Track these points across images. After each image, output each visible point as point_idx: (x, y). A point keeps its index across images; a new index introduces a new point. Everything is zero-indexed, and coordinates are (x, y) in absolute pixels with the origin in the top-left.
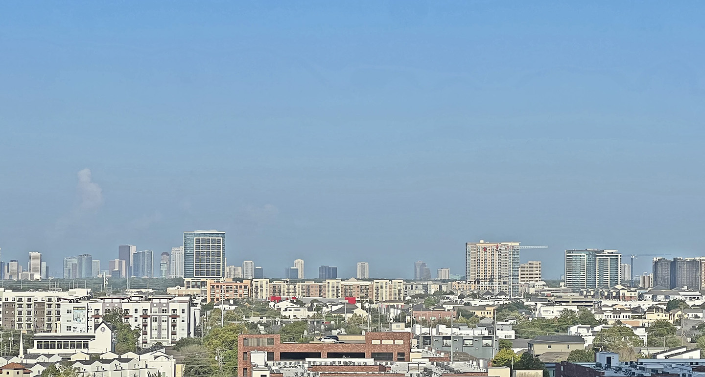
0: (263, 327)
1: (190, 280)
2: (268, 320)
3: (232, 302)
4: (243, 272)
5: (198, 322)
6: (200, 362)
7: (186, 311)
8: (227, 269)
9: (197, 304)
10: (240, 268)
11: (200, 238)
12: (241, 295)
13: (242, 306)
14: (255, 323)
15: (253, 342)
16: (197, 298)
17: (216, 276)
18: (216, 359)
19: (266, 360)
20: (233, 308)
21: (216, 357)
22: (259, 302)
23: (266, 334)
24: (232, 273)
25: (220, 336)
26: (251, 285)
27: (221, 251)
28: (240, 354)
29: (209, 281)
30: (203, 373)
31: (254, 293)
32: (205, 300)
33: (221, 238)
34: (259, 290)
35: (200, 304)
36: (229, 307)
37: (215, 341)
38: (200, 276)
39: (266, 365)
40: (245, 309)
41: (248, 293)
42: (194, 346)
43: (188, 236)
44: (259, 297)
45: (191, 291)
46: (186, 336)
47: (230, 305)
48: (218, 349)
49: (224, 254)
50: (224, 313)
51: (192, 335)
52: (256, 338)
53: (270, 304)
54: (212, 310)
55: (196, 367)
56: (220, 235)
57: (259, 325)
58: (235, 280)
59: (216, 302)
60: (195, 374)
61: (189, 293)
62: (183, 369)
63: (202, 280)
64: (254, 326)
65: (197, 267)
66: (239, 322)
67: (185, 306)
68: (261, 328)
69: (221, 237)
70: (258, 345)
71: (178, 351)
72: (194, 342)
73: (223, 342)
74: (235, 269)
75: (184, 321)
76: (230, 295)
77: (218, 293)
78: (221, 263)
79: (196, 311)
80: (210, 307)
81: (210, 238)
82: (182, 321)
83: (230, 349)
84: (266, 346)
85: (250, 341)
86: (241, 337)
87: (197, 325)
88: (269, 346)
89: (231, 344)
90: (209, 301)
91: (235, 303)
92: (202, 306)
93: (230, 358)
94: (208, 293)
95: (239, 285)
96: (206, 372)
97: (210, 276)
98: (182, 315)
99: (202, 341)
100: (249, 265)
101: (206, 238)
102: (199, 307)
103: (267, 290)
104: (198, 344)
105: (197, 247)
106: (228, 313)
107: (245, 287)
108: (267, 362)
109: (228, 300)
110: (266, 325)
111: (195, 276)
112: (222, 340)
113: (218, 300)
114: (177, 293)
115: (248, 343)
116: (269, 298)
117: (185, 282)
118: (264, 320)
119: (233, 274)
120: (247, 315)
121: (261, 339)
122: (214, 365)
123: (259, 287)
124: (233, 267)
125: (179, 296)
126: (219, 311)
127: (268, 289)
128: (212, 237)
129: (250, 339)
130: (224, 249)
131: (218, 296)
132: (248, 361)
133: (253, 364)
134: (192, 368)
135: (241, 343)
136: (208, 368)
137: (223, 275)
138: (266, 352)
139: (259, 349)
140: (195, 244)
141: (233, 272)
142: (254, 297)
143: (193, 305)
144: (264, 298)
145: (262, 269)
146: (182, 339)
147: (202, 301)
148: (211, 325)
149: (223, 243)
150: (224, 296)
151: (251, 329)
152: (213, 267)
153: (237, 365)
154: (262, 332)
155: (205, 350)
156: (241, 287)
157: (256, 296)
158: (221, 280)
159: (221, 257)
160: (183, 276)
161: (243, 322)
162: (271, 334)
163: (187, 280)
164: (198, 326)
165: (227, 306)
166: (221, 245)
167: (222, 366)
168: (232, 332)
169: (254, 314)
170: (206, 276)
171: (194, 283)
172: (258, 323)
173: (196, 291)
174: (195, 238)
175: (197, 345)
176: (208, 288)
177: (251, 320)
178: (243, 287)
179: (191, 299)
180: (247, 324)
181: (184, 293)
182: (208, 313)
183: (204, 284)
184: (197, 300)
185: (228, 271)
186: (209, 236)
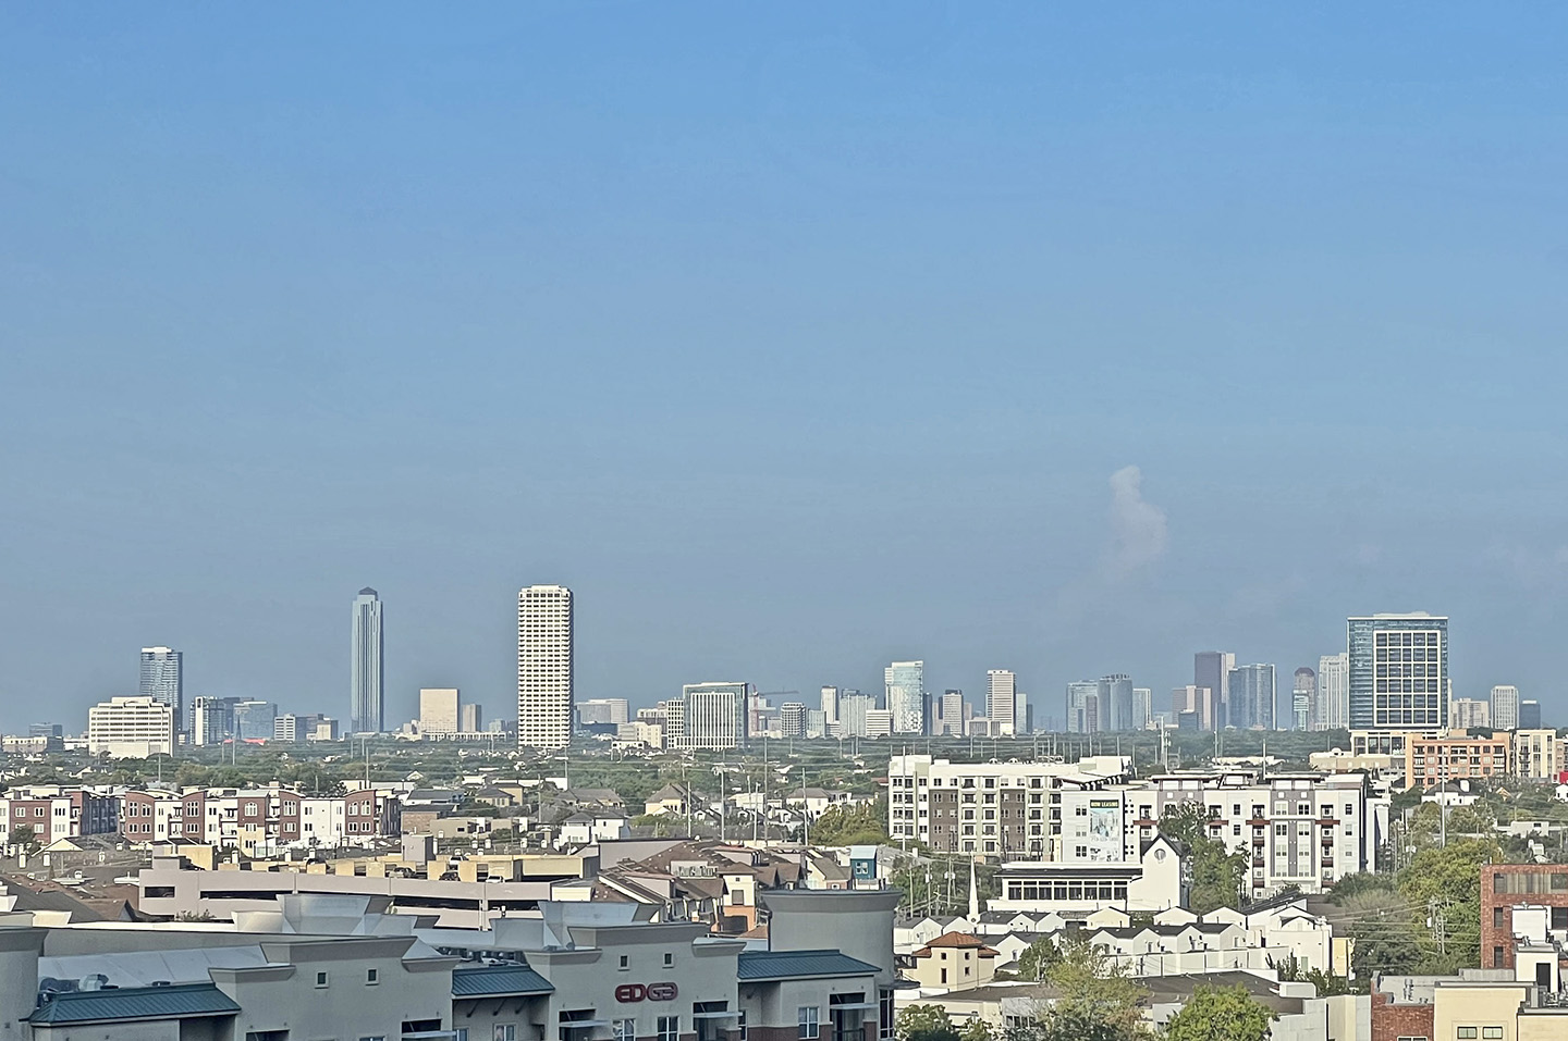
0: (1541, 847)
1: (1364, 733)
2: (1553, 828)
3: (1465, 786)
4: (1492, 715)
5: (1384, 835)
6: (1390, 933)
7: (1356, 809)
8: (1453, 707)
9: (1382, 791)
10: (1484, 705)
11: (1387, 632)
12: (1486, 771)
13: (1491, 796)
14: (1523, 836)
15: (1516, 883)
16: (1381, 777)
17: (1427, 725)
18: (1429, 925)
19: (1549, 927)
20: (1469, 800)
21: (1429, 920)
22: (1528, 787)
23: (1549, 864)
24: (1466, 717)
25: (1437, 867)
26: (1513, 744)
27: (1439, 663)
28: (1487, 913)
29: (1410, 737)
30: (1398, 958)
31: (1519, 765)
32: (1401, 782)
33: (1438, 632)
34: (1531, 757)
35: (1390, 792)
36: (1458, 798)
37: (1425, 882)
38: (1388, 725)
39: (1550, 938)
40: (1498, 802)
41: (1505, 763)
42: (1375, 893)
43: (1358, 629)
44: (1531, 775)
45: (1368, 760)
46: (1355, 869)
47: (1462, 793)
48: (1433, 901)
49: (1445, 672)
50: (1446, 813)
51: (1370, 867)
52: (1526, 873)
53: (1558, 789)
54: (1419, 807)
55: (1382, 945)
56: (1434, 624)
57: (1531, 843)
58: (1473, 732)
59: (1427, 787)
60: (1379, 961)
61: (1363, 766)
62: (1351, 950)
63: (1394, 733)
64: (1519, 845)
65: (1382, 701)
66: (1482, 835)
67: (1353, 797)
68: (1538, 849)
69: (1439, 628)
70: (1530, 890)
71: (1338, 905)
72: (1374, 884)
73: (1445, 882)
74: (1472, 707)
75: (1350, 833)
76: (1461, 768)
77: (1433, 765)
78: (1439, 694)
79: (1380, 807)
80: (1413, 798)
81: (1412, 632)
82: (1347, 834)
83: (1462, 901)
84: (1549, 892)
85: (1509, 881)
86: (1487, 870)
87: (1382, 842)
88: (1556, 891)
89: (1464, 890)
90: (1409, 784)
91: (1473, 789)
92: (1394, 796)
93: (1463, 921)
94: (1409, 764)
95: (1482, 745)
96: (1405, 957)
97: (1413, 725)
98: (1345, 819)
99: (1394, 882)
100: (1507, 699)
101: (1402, 632)
102: (1387, 799)
103: (1550, 756)
104: (1385, 888)
105: (1381, 655)
106: (1457, 814)
107: (1498, 749)
108: (1552, 933)
109: (1457, 782)
110: (1549, 843)
111: (1376, 725)
112: (1442, 880)
113: (1431, 781)
114: (1334, 766)
115: (1505, 885)
116: (1555, 776)
117: (1352, 740)
118: (1544, 829)
119: (1468, 718)
120: (1503, 818)
121: (1536, 876)
122: (1424, 940)
123: (1531, 749)
124: (1468, 701)
125: (1339, 772)
126: (1434, 808)
127: (1553, 753)
128: (1416, 628)
129: (1509, 876)
130: (1444, 659)
131: (1431, 772)
132: (1505, 927)
133: (1518, 936)
134: (1372, 945)
135: (1487, 884)
136: (1410, 946)
137: (1445, 722)
138: (1549, 908)
139: (1532, 899)
140: (1375, 648)
141: (1469, 713)
142: (1519, 774)
143: (1373, 793)
144: (1544, 775)
145: (1537, 706)
146: (1347, 878)
147: (1395, 784)
148: (1417, 843)
150: (1446, 771)
151: (1513, 850)
152: (1420, 701)
153: (1478, 938)
154: (1540, 859)
155: (1403, 902)
156: (1487, 749)
157: (1525, 771)
158: (1440, 733)
159: (1439, 678)
160: (1347, 725)
161: (1493, 836)
162: (1561, 862)
163: (1356, 734)
164: (1384, 845)
165: (1453, 798)
166: (1438, 647)
167: (1443, 941)
168: (1466, 860)
169: (1521, 815)
170: (1402, 725)
171: (1373, 743)
172: (1529, 837)
173: (1379, 760)
174: (1375, 632)
175: (1382, 890)
176: (1408, 752)
177: (1514, 829)
178: (1492, 750)
179: (1366, 781)
180: (1502, 840)
181: (1350, 766)
182: (1409, 812)
183: (1398, 743)
184: (1383, 783)
185: (1456, 711)
186: (1410, 628)
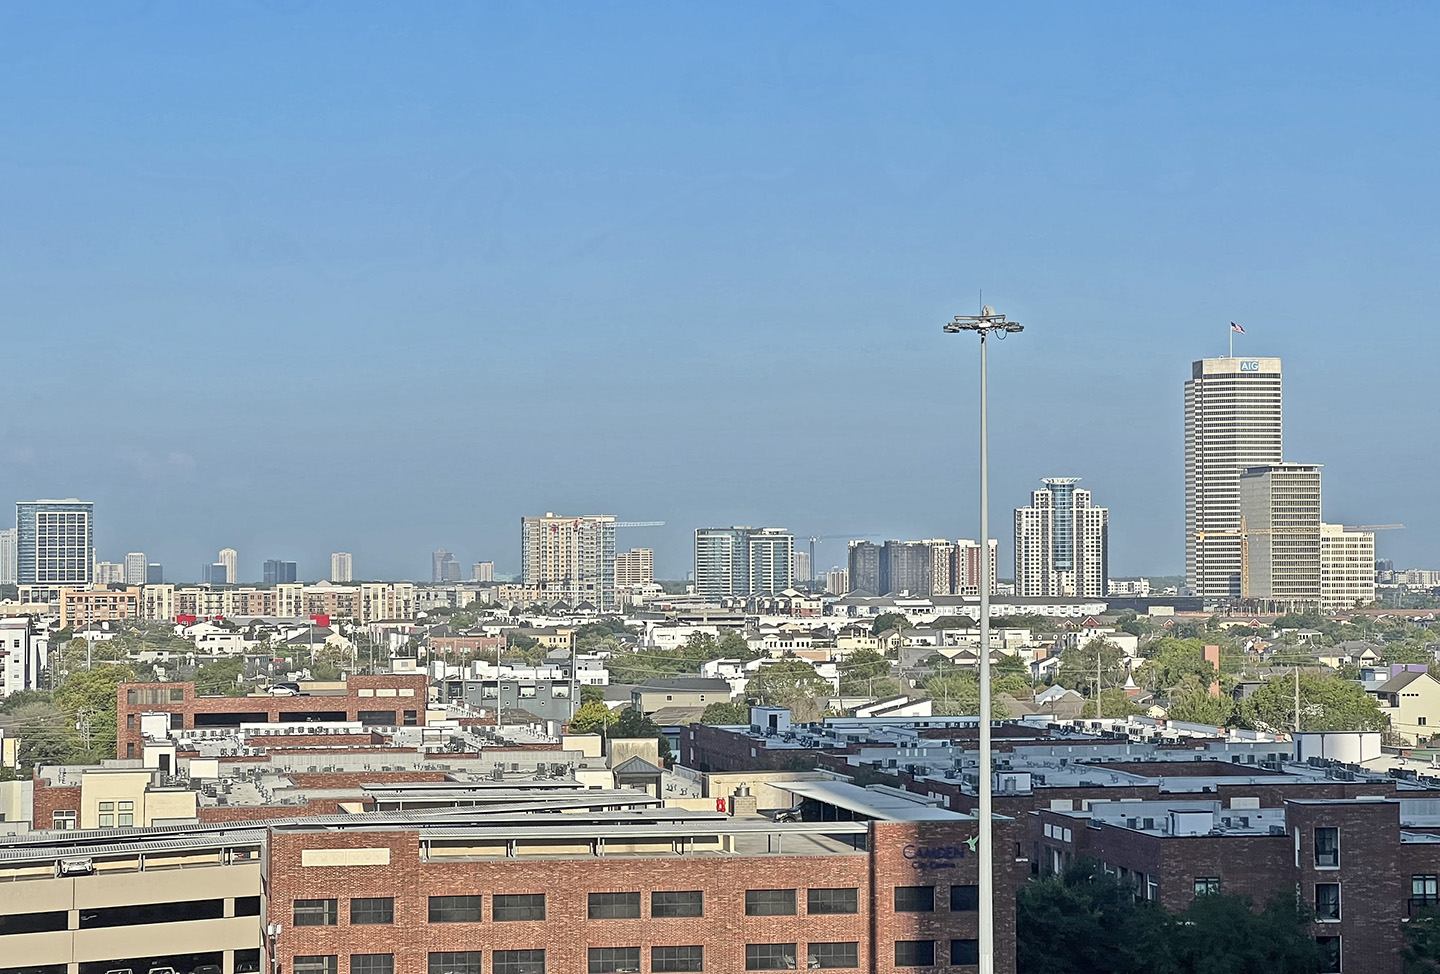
0: (163, 670)
1: (28, 588)
2: (172, 656)
3: (106, 626)
4: (126, 573)
5: (44, 662)
6: (48, 734)
7: (22, 643)
8: (97, 568)
9: (43, 630)
10: (120, 567)
11: (47, 513)
12: (122, 614)
13: (125, 633)
14: (149, 662)
15: (144, 696)
16: (42, 620)
17: (77, 581)
18: (78, 728)
19: (169, 728)
20: (108, 637)
21: (78, 725)
22: (154, 627)
23: (168, 682)
24: (106, 575)
25: (85, 686)
26: (142, 596)
27: (86, 536)
28: (122, 718)
29: (64, 590)
30: (54, 752)
31: (146, 610)
32: (57, 624)
33: (86, 513)
34: (155, 605)
35: (49, 631)
36: (100, 635)
37: (75, 696)
38: (47, 581)
39: (169, 736)
40: (131, 638)
41: (136, 609)
42: (36, 705)
43: (25, 511)
44: (155, 618)
45: (31, 608)
46: (21, 688)
47: (103, 631)
48: (81, 710)
49: (90, 542)
50: (91, 646)
51: (33, 686)
52: (150, 689)
53: (176, 628)
54: (71, 642)
55: (42, 744)
56: (83, 508)
57: (155, 667)
58: (112, 586)
59: (77, 627)
60: (39, 755)
61: (28, 611)
62: (18, 747)
63: (52, 588)
64: (146, 668)
65: (42, 564)
66: (119, 662)
67: (21, 635)
68: (160, 671)
69: (86, 511)
70: (155, 701)
71: (8, 714)
72: (36, 698)
73: (90, 697)
74: (111, 567)
75: (18, 661)
76: (103, 613)
77: (81, 611)
78: (86, 558)
79: (40, 642)
80: (65, 635)
81: (66, 513)
82: (16, 661)
83: (103, 710)
84: (169, 702)
85: (139, 695)
86: (122, 687)
87: (42, 668)
88: (174, 702)
89: (105, 701)
90: (63, 625)
91: (113, 627)
92: (52, 634)
93: (103, 725)
94: (63, 610)
95: (118, 596)
96: (59, 752)
97: (66, 581)
98: (14, 651)
99: (52, 696)
100: (138, 561)
101: (58, 513)
102: (46, 636)
103: (170, 604)
104: (44, 701)
105: (42, 530)
106: (99, 646)
107: (131, 599)
108: (171, 732)
109: (100, 623)
110: (169, 667)
111: (37, 581)
112: (87, 694)
113: (80, 622)
114: (5, 611)
115: (136, 697)
116: (174, 619)
117: (19, 592)
118: (166, 657)
119: (108, 576)
120: (134, 649)
121: (159, 691)
122: (73, 739)
123: (155, 599)
124: (109, 563)
125: (9, 616)
126: (83, 643)
127: (172, 601)
128: (69, 510)
129: (139, 691)
130: (90, 533)
131: (80, 615)
132: (136, 730)
133: (145, 735)
134: (34, 744)
135: (122, 698)
136: (63, 744)
137: (90, 579)
138: (169, 714)
139: (156, 708)
140: (38, 525)
141: (108, 572)
142: (146, 617)
143: (35, 632)
144: (165, 617)
145: (160, 567)
146: (16, 694)
147: (52, 625)
148: (68, 668)
149: (89, 522)
150: (90, 615)
151: (142, 672)
152: (71, 565)
153: (115, 737)
154: (162, 679)
155: (58, 711)
156: (122, 599)
157: (151, 615)
158: (86, 587)
159: (86, 547)
160: (15, 582)
161: (127, 662)
162: (178, 681)
163: (22, 588)
164: (44, 670)
165: (97, 635)
166: (86, 524)
167: (89, 740)
168: (107, 680)
169: (147, 646)
170: (58, 581)
171: (36, 595)
172: (154, 663)
173: (40, 607)
174: (38, 513)
175: (41, 703)
176: (63, 601)
177: (143, 657)
178: (126, 599)
179: (30, 623)
180: (134, 665)
181: (18, 612)
182: (63, 646)
183: (54, 594)
184: (44, 624)
185: (99, 571)
186: (64, 510)
